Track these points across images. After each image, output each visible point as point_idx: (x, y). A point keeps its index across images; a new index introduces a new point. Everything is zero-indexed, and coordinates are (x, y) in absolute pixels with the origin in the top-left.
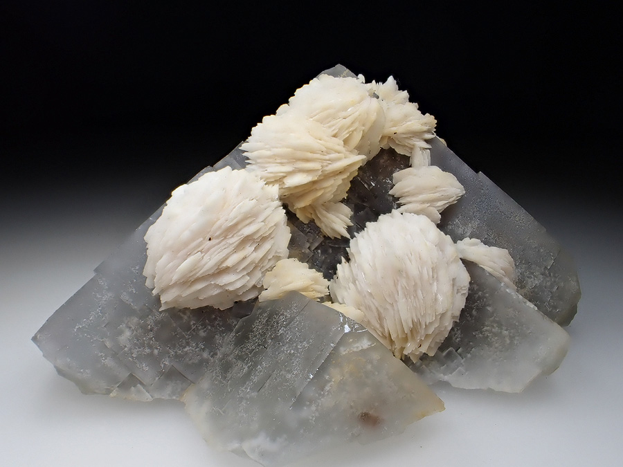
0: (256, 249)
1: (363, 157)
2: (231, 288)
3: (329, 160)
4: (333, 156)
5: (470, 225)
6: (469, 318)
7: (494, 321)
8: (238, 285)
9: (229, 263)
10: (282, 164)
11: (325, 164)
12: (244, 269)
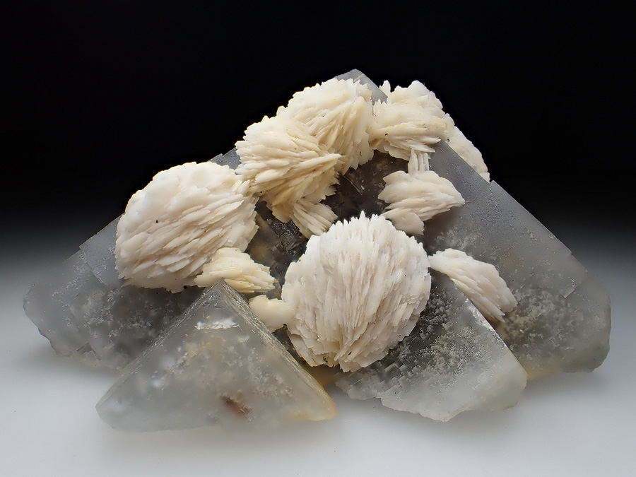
0: (200, 237)
1: (338, 155)
2: (171, 270)
3: (301, 157)
4: (305, 153)
5: (467, 238)
6: (422, 335)
7: (446, 340)
8: (178, 267)
9: (170, 245)
10: (257, 160)
11: (294, 161)
12: (186, 253)
